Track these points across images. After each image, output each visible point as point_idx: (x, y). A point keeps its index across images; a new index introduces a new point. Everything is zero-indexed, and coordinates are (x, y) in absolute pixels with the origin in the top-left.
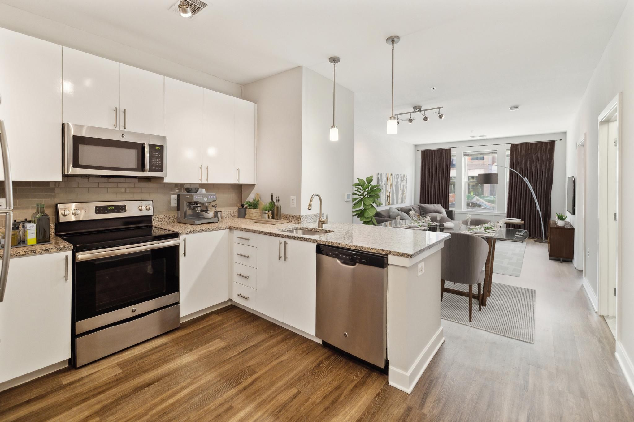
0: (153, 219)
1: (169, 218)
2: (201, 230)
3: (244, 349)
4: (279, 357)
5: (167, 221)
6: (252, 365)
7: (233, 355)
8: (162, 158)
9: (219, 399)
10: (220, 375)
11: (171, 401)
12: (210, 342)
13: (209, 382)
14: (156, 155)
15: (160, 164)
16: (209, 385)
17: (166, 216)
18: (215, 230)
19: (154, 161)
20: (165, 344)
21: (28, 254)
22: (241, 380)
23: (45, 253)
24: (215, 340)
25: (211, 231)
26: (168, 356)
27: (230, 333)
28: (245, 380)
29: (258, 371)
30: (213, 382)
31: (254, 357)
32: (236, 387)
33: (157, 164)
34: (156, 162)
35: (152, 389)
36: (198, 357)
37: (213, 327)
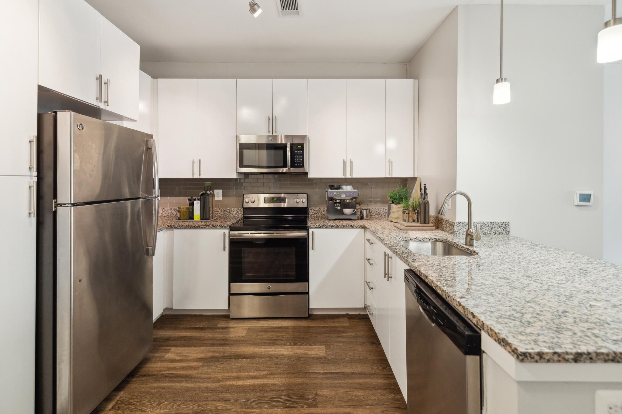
0: (309, 210)
1: (323, 211)
2: (331, 226)
3: (333, 371)
4: (354, 406)
5: (322, 214)
6: (322, 396)
7: (318, 371)
8: (303, 155)
9: (264, 409)
10: (289, 385)
11: (239, 383)
12: (316, 345)
13: (276, 385)
14: (298, 153)
15: (302, 160)
16: (272, 389)
17: (321, 209)
18: (346, 227)
19: (296, 159)
20: (286, 328)
21: (205, 227)
22: (296, 405)
23: (214, 229)
24: (321, 345)
25: (342, 228)
26: (278, 340)
27: (339, 346)
28: (299, 407)
29: (321, 407)
30: (277, 388)
31: (333, 387)
32: (286, 409)
33: (299, 161)
34: (298, 159)
35: (241, 363)
36: (293, 354)
37: (332, 331)
